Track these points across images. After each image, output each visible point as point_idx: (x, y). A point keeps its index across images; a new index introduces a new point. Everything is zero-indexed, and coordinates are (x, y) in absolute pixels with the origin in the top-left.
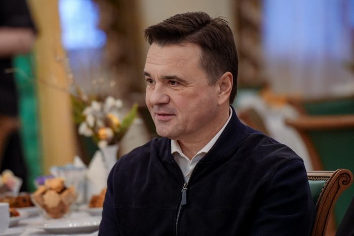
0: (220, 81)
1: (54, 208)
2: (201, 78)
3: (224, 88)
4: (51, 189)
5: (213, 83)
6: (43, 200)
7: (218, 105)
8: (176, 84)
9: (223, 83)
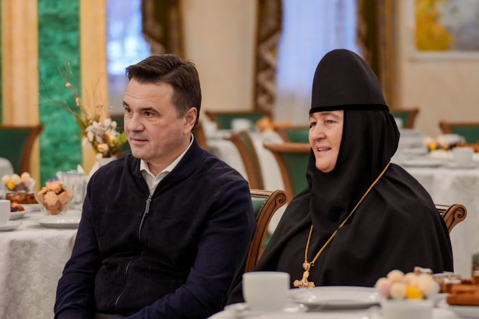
0: (186, 115)
1: (52, 206)
2: (172, 112)
3: (189, 120)
4: (51, 190)
5: (181, 116)
6: (44, 199)
7: (184, 134)
8: (150, 116)
9: (189, 116)
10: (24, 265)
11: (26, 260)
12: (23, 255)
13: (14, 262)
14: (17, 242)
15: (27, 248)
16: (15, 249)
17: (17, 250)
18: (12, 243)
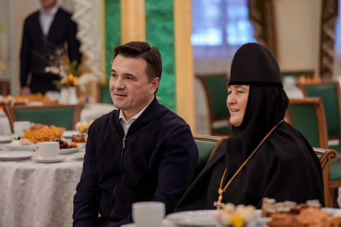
0: (153, 82)
7: (150, 95)
10: (66, 185)
11: (67, 182)
12: (65, 179)
13: (59, 183)
14: (61, 170)
15: (67, 174)
16: (60, 175)
17: (61, 175)
18: (58, 171)
